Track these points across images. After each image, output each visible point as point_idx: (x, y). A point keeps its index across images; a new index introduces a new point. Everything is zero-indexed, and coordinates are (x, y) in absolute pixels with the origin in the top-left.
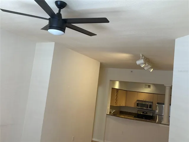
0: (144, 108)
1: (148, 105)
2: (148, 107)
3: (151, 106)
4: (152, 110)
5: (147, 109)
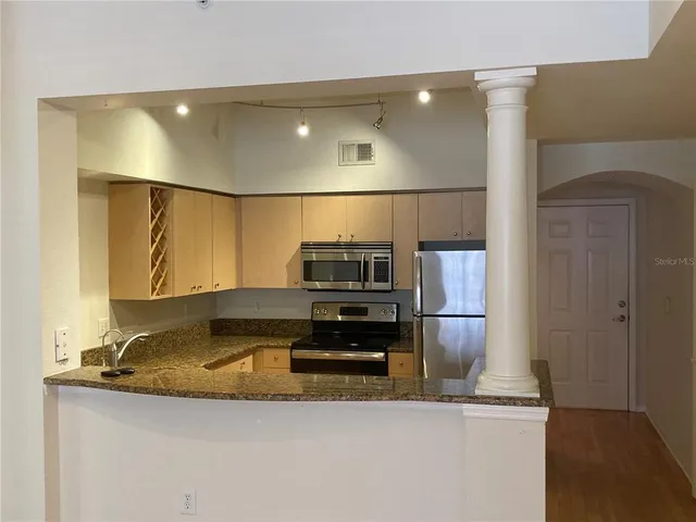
0: (350, 285)
1: (366, 263)
2: (366, 279)
3: (383, 270)
4: (389, 291)
5: (364, 287)
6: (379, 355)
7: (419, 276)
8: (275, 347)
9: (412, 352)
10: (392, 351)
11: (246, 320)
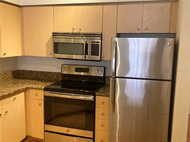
2: (86, 53)
3: (95, 49)
4: (99, 61)
5: (85, 57)
6: (91, 98)
7: (114, 53)
8: (36, 89)
9: (109, 96)
10: (98, 95)
11: (31, 71)
